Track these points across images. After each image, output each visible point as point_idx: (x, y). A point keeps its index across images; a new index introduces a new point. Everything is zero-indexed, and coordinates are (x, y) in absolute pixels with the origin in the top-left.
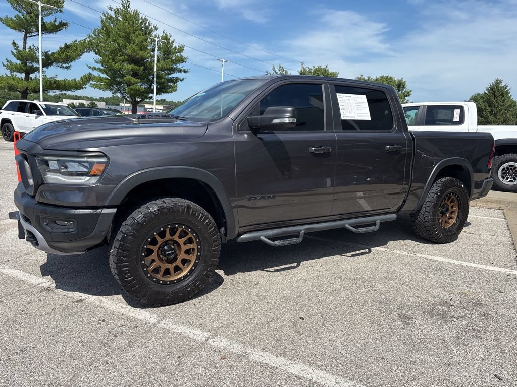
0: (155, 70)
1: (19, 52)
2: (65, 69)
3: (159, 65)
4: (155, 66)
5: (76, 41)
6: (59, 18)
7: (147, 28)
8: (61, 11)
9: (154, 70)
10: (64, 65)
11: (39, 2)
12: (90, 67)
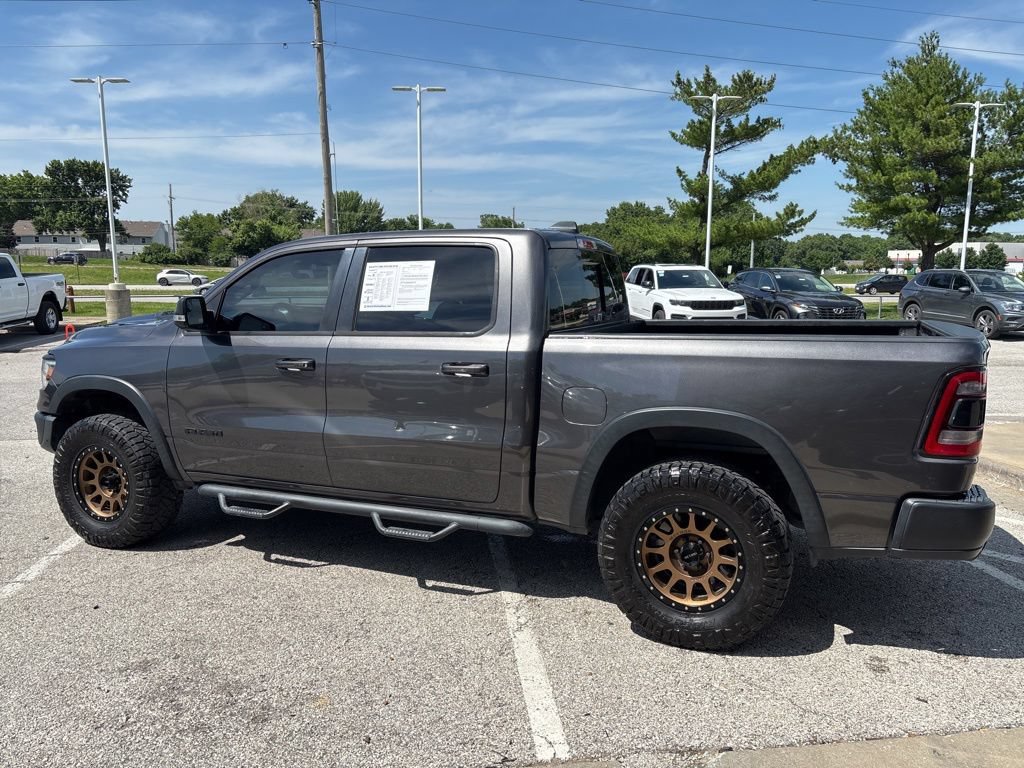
0: (971, 173)
1: (689, 183)
2: (768, 201)
3: (978, 161)
4: (972, 165)
5: (791, 146)
6: (755, 113)
7: (959, 83)
8: (762, 100)
9: (968, 171)
10: (767, 194)
11: (715, 95)
12: (841, 187)
